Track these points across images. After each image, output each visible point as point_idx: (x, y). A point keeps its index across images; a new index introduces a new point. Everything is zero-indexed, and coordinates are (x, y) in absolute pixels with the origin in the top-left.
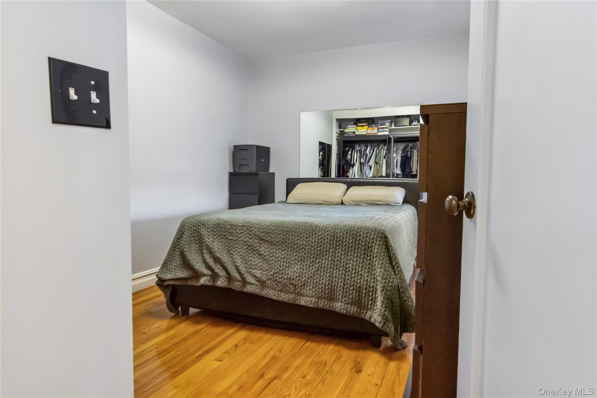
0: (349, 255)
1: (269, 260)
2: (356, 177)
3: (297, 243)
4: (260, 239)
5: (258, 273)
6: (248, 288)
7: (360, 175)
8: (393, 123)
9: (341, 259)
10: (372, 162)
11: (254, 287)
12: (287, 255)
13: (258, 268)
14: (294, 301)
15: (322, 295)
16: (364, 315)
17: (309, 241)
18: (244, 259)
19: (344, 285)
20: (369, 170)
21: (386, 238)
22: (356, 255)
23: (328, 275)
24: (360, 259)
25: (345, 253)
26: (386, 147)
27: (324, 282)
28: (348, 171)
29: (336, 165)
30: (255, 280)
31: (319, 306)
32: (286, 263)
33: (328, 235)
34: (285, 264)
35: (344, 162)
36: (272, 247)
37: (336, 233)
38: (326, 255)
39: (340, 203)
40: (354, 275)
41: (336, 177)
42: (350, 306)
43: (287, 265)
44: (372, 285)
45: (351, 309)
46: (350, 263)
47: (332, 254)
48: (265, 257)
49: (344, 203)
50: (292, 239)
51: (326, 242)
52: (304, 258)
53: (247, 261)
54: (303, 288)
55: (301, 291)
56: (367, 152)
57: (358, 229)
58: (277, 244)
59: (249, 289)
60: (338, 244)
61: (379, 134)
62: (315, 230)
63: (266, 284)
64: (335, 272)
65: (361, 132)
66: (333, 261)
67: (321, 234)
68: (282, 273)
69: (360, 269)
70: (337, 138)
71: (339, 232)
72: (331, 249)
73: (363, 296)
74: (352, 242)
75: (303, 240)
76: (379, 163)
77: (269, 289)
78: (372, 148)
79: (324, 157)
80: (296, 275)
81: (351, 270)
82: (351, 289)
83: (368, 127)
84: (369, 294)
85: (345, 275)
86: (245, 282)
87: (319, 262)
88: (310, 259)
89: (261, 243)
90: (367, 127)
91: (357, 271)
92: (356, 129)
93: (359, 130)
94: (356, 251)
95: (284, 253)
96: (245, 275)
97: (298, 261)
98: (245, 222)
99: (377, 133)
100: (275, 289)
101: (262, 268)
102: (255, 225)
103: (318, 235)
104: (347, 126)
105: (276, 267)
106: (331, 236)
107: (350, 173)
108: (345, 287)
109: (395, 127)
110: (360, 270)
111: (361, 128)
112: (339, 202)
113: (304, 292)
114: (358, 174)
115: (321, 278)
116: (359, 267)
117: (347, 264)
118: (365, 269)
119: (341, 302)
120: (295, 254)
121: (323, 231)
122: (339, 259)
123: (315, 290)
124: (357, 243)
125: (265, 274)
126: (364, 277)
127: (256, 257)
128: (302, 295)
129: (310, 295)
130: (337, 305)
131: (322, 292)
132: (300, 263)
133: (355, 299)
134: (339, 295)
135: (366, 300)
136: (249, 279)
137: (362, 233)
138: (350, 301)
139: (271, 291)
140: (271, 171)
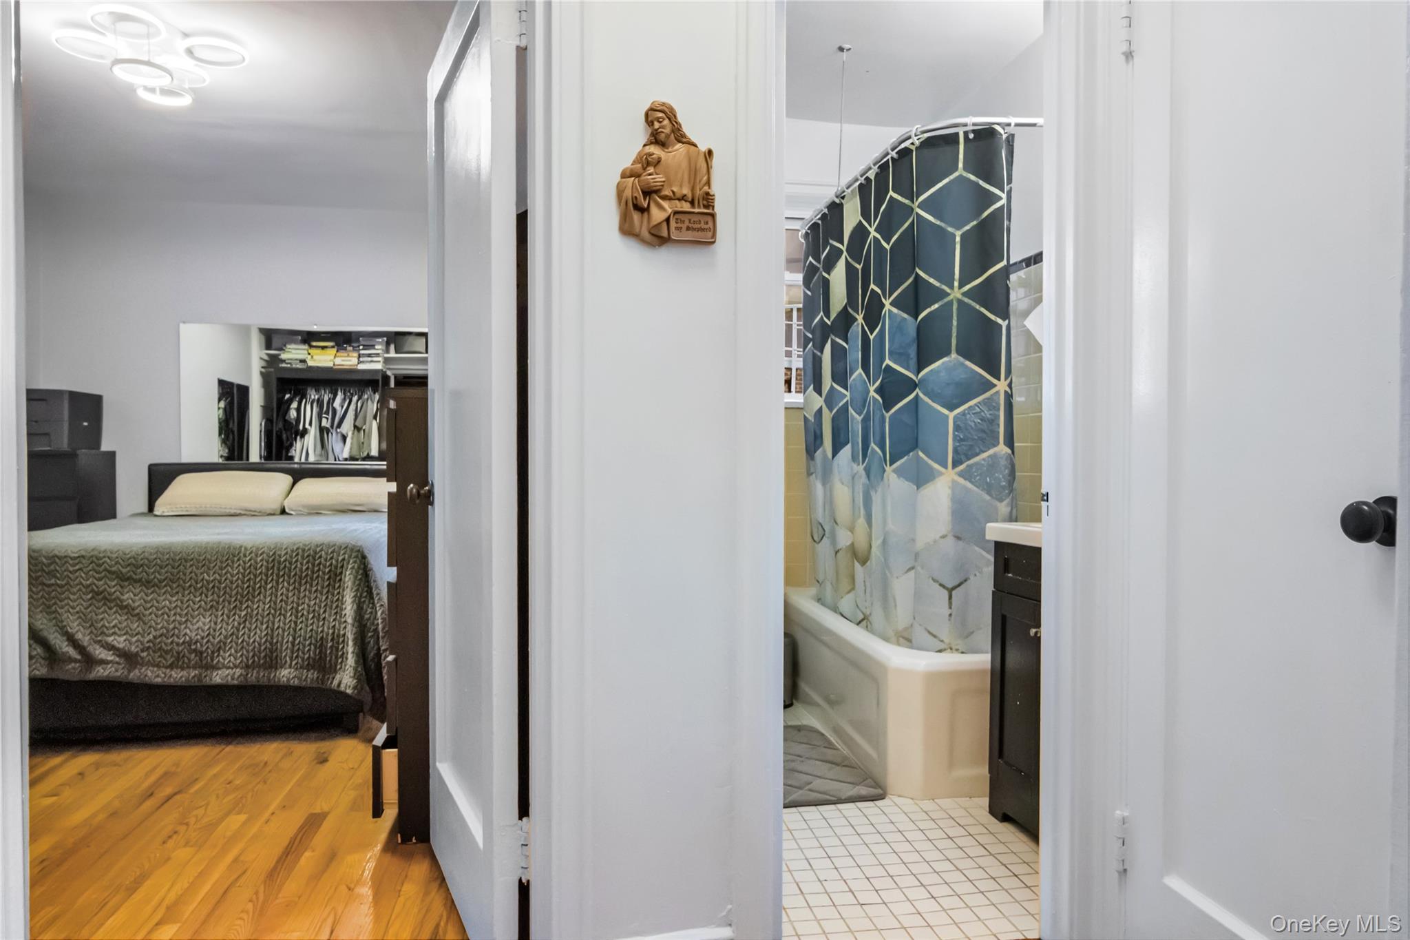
0: (302, 590)
1: (143, 614)
2: (312, 459)
3: (202, 580)
4: (123, 579)
5: (120, 642)
6: (98, 671)
7: (321, 455)
8: (392, 343)
9: (287, 598)
10: (347, 427)
11: (111, 667)
12: (182, 603)
13: (119, 632)
14: (200, 680)
15: (254, 662)
16: (329, 682)
17: (226, 573)
18: (86, 618)
19: (294, 639)
20: (341, 444)
21: (364, 557)
22: (314, 589)
23: (264, 626)
24: (322, 594)
25: (294, 588)
26: (377, 396)
27: (258, 639)
28: (291, 445)
29: (261, 431)
30: (113, 654)
31: (249, 680)
32: (180, 615)
33: (262, 560)
34: (178, 618)
35: (281, 425)
36: (150, 591)
37: (277, 557)
38: (259, 594)
39: (279, 511)
40: (312, 621)
41: (261, 458)
42: (305, 671)
43: (184, 620)
44: (342, 632)
45: (307, 676)
46: (303, 603)
47: (270, 591)
48: (133, 609)
49: (287, 510)
50: (191, 573)
51: (258, 572)
52: (218, 603)
53: (94, 622)
54: (216, 655)
55: (212, 660)
56: (334, 405)
57: (317, 546)
58: (159, 584)
59: (101, 672)
60: (281, 573)
61: (361, 367)
62: (238, 554)
63: (139, 658)
64: (277, 620)
65: (320, 361)
66: (272, 603)
67: (250, 560)
68: (173, 635)
69: (322, 611)
70: (263, 370)
71: (283, 553)
72: (270, 583)
73: (328, 652)
74: (307, 569)
75: (214, 573)
76: (364, 428)
77: (146, 667)
78: (347, 397)
79: (228, 411)
80: (202, 634)
81: (305, 613)
82: (306, 645)
83: (337, 351)
84: (339, 647)
85: (296, 623)
86: (89, 661)
87: (247, 607)
88: (229, 603)
89: (125, 585)
90: (334, 351)
91: (316, 614)
92: (309, 354)
93: (314, 357)
94: (315, 583)
95: (174, 599)
96: (90, 649)
97: (205, 610)
98: (86, 550)
99: (357, 365)
100: (158, 666)
101: (129, 630)
102: (109, 554)
103: (244, 562)
104: (285, 346)
105: (159, 626)
106: (267, 562)
107: (295, 450)
108: (297, 642)
109: (396, 352)
110: (321, 613)
111: (319, 351)
112: (276, 510)
113: (219, 661)
114: (316, 452)
115: (252, 634)
116: (320, 607)
117: (298, 605)
118: (331, 608)
119: (290, 667)
120: (198, 599)
121: (253, 555)
122: (284, 598)
123: (241, 656)
124: (316, 569)
125: (136, 641)
126: (329, 622)
127: (115, 613)
128: (216, 668)
129: (231, 665)
130: (282, 674)
131: (253, 656)
132: (208, 613)
133: (314, 660)
134: (285, 656)
135: (334, 657)
136: (100, 653)
137: (323, 553)
138: (306, 663)
139: (150, 670)
140: (105, 447)
